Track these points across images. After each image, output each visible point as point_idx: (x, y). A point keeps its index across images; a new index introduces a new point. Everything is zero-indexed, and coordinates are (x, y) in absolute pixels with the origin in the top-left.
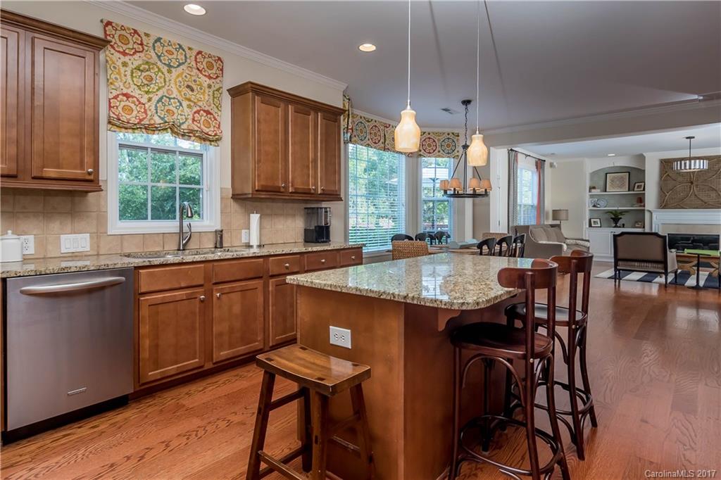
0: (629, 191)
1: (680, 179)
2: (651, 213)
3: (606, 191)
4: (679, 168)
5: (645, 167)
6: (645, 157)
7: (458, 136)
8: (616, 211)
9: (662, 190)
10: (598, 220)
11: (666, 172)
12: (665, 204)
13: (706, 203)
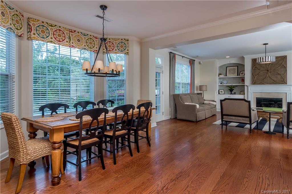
0: (237, 75)
1: (262, 69)
2: (248, 87)
3: (226, 76)
4: (259, 61)
5: (244, 64)
6: (244, 58)
7: (128, 41)
8: (231, 86)
9: (253, 75)
10: (223, 91)
11: (255, 65)
12: (254, 82)
13: (275, 81)
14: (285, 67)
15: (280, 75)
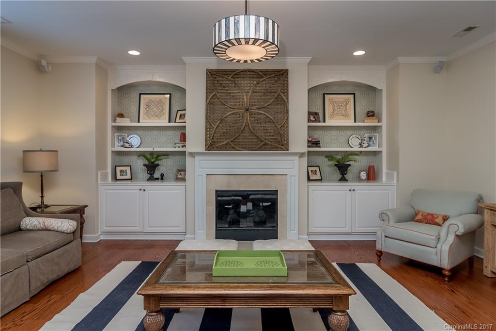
0: (169, 122)
2: (194, 158)
3: (139, 122)
8: (152, 153)
11: (213, 91)
12: (212, 145)
13: (263, 141)
14: (284, 101)
15: (273, 123)
